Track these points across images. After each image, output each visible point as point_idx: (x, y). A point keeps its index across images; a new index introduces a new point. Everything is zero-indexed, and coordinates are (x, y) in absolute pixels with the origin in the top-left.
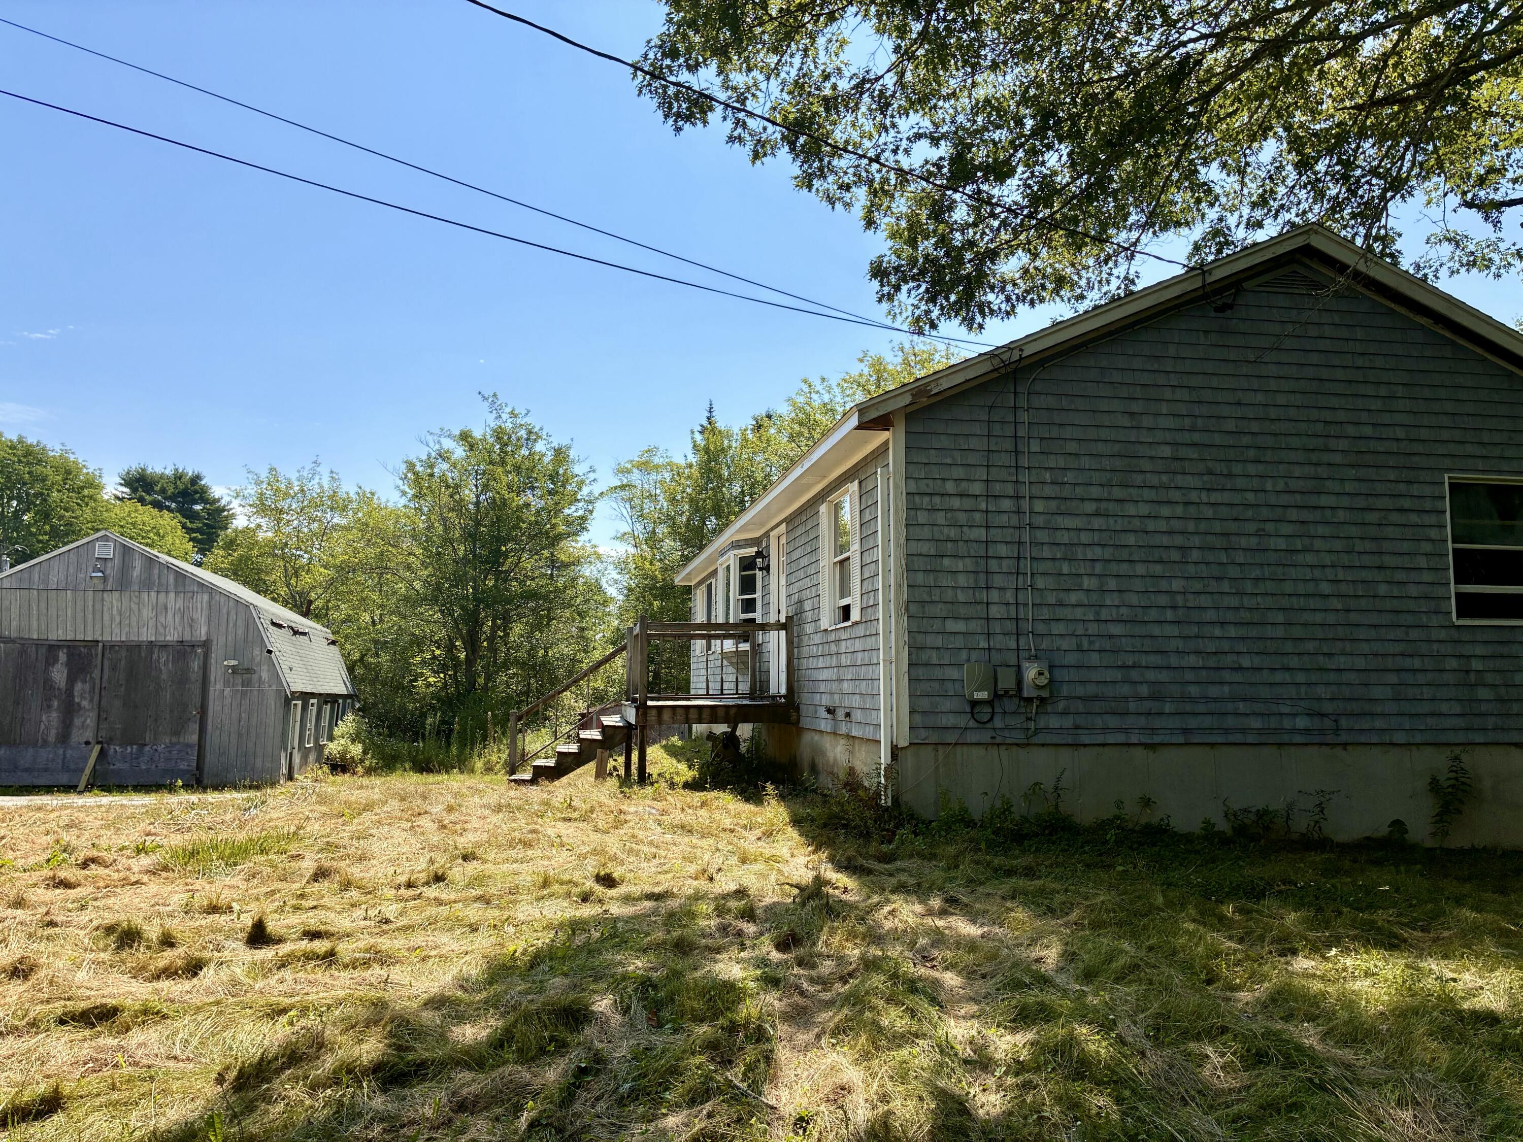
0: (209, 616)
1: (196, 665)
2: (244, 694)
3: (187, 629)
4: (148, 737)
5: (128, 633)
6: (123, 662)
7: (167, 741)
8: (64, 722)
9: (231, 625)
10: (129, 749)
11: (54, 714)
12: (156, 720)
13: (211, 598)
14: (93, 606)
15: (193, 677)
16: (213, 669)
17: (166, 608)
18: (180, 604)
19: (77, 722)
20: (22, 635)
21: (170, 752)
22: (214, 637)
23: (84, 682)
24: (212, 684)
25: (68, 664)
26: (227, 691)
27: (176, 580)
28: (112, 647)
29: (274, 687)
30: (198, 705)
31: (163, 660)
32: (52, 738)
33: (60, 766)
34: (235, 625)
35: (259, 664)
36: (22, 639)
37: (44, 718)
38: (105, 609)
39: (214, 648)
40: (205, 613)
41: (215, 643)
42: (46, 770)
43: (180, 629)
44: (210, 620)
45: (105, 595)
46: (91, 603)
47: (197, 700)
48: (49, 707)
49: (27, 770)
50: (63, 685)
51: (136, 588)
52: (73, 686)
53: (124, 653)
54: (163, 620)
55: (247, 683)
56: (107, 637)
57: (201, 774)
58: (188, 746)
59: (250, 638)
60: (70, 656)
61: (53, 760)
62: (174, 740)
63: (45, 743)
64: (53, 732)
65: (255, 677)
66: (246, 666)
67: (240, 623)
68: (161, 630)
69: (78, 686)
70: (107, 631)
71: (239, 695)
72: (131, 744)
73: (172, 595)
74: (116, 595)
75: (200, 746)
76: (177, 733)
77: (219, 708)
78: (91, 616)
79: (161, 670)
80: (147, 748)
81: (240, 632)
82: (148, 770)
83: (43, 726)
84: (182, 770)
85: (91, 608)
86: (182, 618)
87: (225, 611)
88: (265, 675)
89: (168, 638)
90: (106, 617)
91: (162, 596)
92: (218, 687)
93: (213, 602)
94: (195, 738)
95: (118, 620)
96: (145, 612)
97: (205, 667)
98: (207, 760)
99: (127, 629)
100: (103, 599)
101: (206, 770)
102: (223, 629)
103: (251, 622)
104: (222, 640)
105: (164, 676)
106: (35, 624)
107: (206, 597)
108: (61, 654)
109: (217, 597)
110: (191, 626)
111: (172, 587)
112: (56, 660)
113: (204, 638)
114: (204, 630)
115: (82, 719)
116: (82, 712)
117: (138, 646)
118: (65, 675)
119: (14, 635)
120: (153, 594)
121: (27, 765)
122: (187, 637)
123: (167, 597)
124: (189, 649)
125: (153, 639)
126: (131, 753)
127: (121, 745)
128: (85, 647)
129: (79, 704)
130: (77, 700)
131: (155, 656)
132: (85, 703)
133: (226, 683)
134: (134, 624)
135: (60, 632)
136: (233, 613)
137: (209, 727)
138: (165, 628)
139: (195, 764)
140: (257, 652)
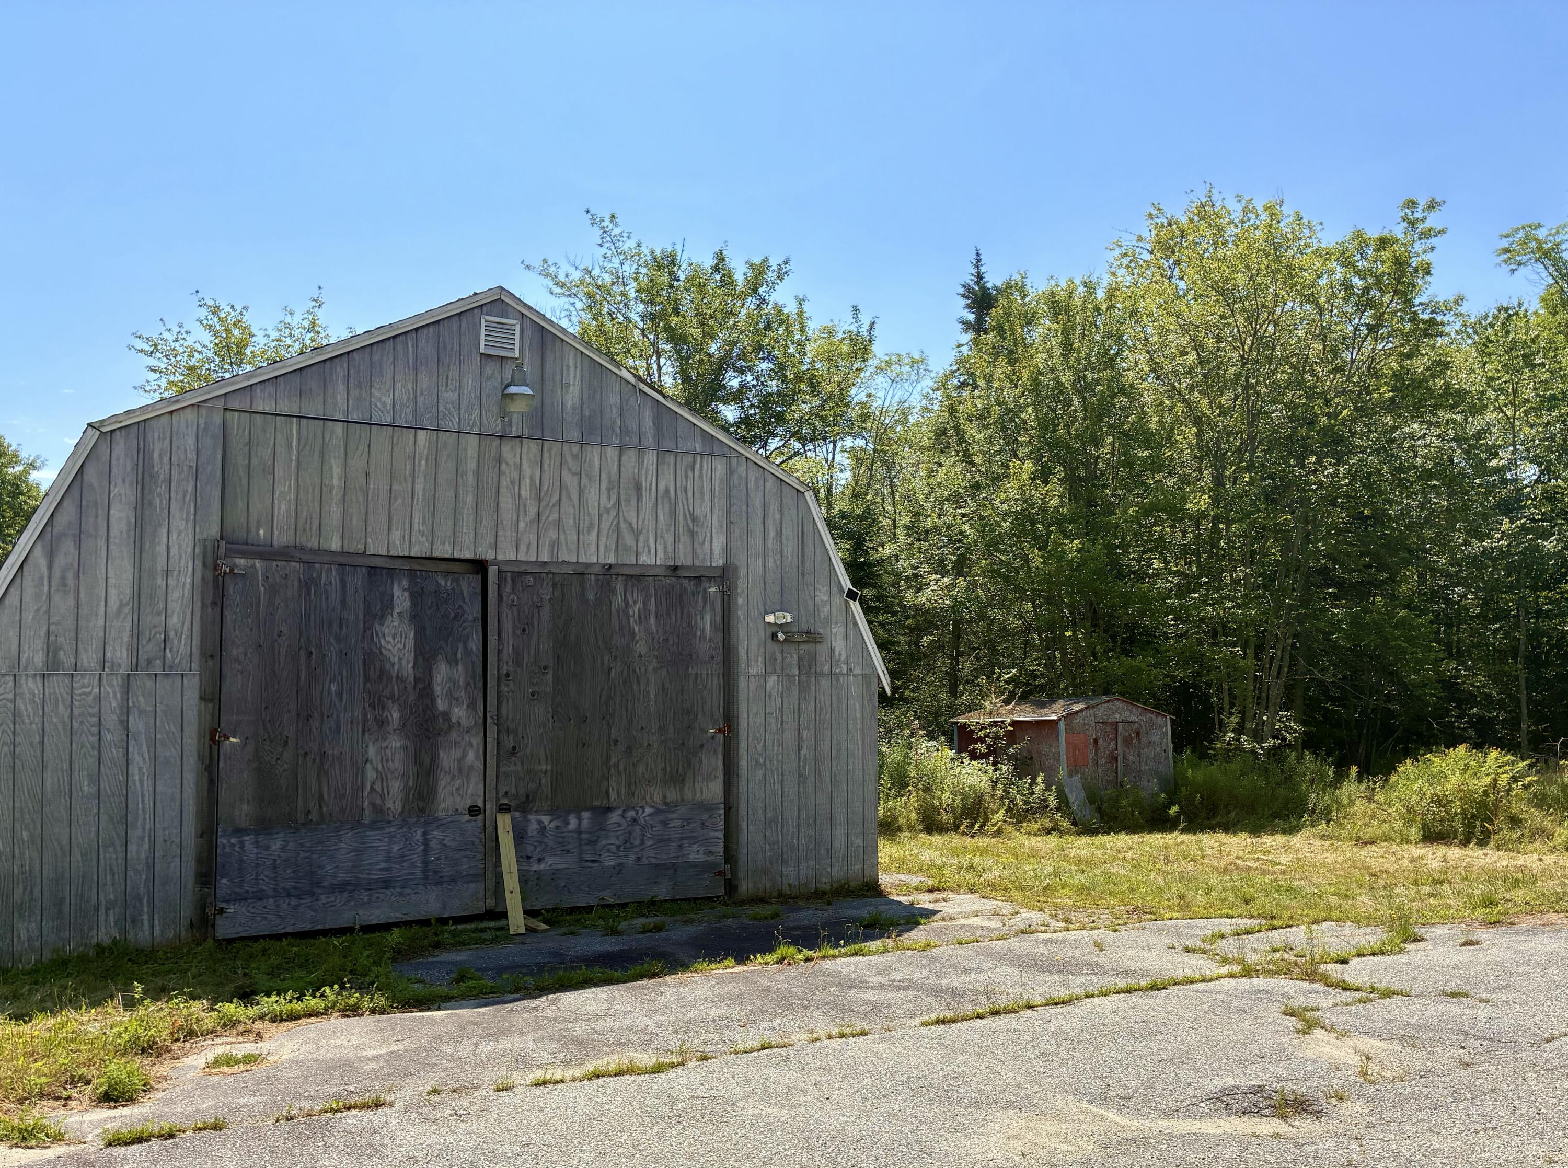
0: (728, 512)
1: (706, 622)
2: (803, 689)
3: (684, 539)
4: (616, 790)
5: (555, 545)
6: (546, 612)
7: (657, 798)
8: (417, 760)
9: (772, 533)
10: (573, 823)
11: (396, 742)
12: (629, 749)
13: (730, 471)
14: (478, 474)
15: (704, 648)
16: (742, 633)
17: (638, 488)
18: (667, 481)
19: (447, 759)
20: (302, 540)
21: (665, 823)
22: (740, 560)
23: (452, 661)
24: (743, 666)
25: (415, 616)
26: (772, 680)
27: (657, 424)
28: (518, 575)
29: (858, 671)
30: (719, 713)
31: (635, 610)
32: (394, 804)
33: (418, 873)
34: (779, 533)
35: (829, 621)
36: (302, 549)
37: (372, 751)
38: (505, 482)
39: (741, 585)
40: (719, 503)
41: (743, 572)
42: (386, 884)
43: (670, 539)
44: (729, 522)
45: (506, 449)
46: (472, 465)
47: (715, 701)
48: (382, 723)
49: (342, 887)
50: (408, 669)
51: (574, 435)
52: (429, 670)
53: (546, 593)
54: (632, 516)
55: (807, 665)
56: (507, 553)
57: (734, 872)
58: (704, 807)
59: (808, 565)
60: (416, 596)
61: (402, 858)
62: (672, 795)
63: (380, 818)
64: (396, 786)
65: (822, 650)
66: (804, 627)
67: (789, 531)
68: (629, 540)
69: (442, 673)
70: (507, 535)
71: (795, 689)
72: (578, 810)
73: (651, 458)
74: (532, 448)
75: (728, 808)
76: (676, 779)
77: (759, 720)
78: (470, 498)
79: (633, 634)
80: (614, 817)
81: (790, 549)
82: (620, 868)
83: (371, 774)
84: (694, 865)
85: (470, 478)
86: (673, 513)
87: (757, 501)
88: (839, 645)
89: (645, 559)
90: (507, 502)
91: (630, 457)
92: (753, 671)
93: (735, 479)
94: (714, 790)
95: (532, 511)
96: (592, 495)
97: (726, 626)
98: (744, 838)
99: (553, 535)
100: (499, 459)
101: (743, 859)
102: (756, 542)
103: (808, 528)
104: (757, 565)
105: (641, 647)
106: (334, 512)
107: (719, 467)
108: (397, 592)
109: (742, 470)
110: (692, 534)
111: (649, 440)
112: (388, 605)
113: (719, 562)
114: (718, 542)
115: (457, 753)
116: (454, 735)
117: (581, 573)
118: (411, 644)
119: (282, 538)
120: (612, 453)
121: (342, 876)
122: (684, 560)
123: (640, 461)
124: (690, 586)
125: (611, 560)
126: (579, 832)
127: (552, 812)
128: (447, 574)
129: (446, 715)
130: (441, 705)
131: (618, 600)
132: (459, 713)
133: (770, 664)
134: (569, 522)
135: (396, 536)
136: (773, 508)
137: (743, 763)
138: (637, 534)
139: (720, 849)
140: (822, 597)
